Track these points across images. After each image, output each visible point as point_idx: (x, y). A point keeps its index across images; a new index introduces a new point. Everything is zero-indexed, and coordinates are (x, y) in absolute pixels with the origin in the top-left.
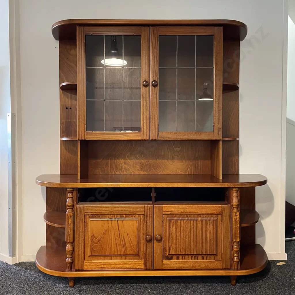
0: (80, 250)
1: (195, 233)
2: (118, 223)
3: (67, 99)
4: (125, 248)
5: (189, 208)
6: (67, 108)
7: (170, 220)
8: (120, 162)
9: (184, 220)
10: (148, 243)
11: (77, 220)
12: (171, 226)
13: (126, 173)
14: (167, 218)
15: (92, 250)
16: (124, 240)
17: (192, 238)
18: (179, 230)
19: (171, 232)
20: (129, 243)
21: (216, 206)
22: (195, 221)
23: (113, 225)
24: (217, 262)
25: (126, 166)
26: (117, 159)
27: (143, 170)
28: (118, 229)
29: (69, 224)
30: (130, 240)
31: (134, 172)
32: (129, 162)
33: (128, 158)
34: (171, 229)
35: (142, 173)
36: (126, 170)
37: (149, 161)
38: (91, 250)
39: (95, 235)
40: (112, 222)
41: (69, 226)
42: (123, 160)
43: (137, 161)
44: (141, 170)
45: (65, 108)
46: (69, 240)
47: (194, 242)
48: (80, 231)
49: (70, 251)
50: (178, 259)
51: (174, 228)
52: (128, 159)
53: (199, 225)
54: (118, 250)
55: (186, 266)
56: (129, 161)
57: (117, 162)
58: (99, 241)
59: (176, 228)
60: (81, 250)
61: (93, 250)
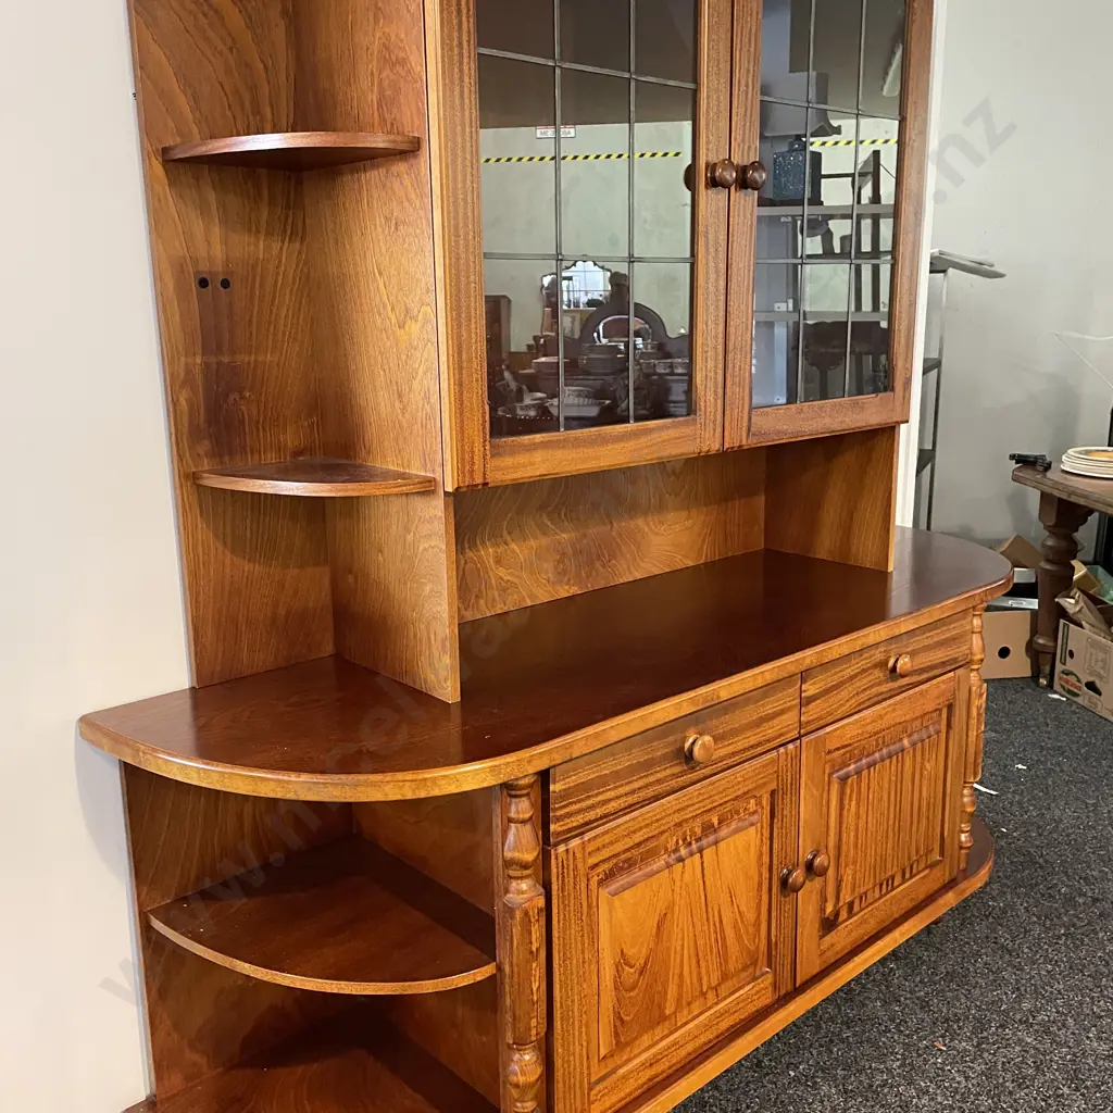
0: (574, 1054)
1: (898, 799)
2: (702, 863)
3: (198, 227)
4: (723, 955)
5: (886, 714)
6: (203, 283)
7: (844, 780)
8: (480, 557)
9: (874, 764)
10: (785, 897)
11: (562, 917)
12: (846, 802)
13: (506, 609)
14: (830, 775)
15: (618, 1024)
16: (721, 922)
17: (891, 822)
18: (863, 809)
19: (844, 826)
20: (735, 926)
21: (943, 682)
22: (900, 754)
23: (686, 876)
24: (934, 871)
25: (502, 572)
26: (467, 546)
27: (566, 579)
28: (702, 887)
29: (532, 952)
30: (740, 912)
31: (532, 596)
32: (513, 551)
33: (509, 533)
34: (845, 812)
35: (564, 592)
36: (504, 591)
37: (585, 536)
38: (615, 1026)
39: (630, 952)
40: (684, 866)
41: (534, 965)
42: (493, 546)
43: (544, 541)
44: (560, 582)
45: (194, 286)
46: (534, 1032)
47: (894, 834)
48: (574, 961)
49: (538, 1080)
50: (851, 913)
51: (854, 803)
52: (509, 539)
53: (908, 763)
54: (703, 971)
55: (871, 927)
56: (514, 546)
57: (466, 563)
58: (641, 973)
59: (858, 804)
60: (578, 1048)
61: (622, 1021)
